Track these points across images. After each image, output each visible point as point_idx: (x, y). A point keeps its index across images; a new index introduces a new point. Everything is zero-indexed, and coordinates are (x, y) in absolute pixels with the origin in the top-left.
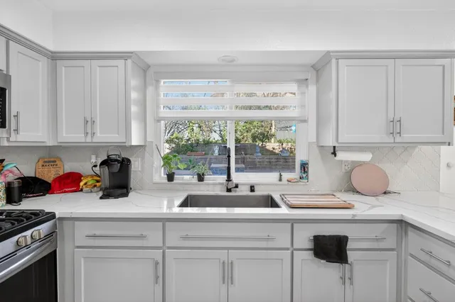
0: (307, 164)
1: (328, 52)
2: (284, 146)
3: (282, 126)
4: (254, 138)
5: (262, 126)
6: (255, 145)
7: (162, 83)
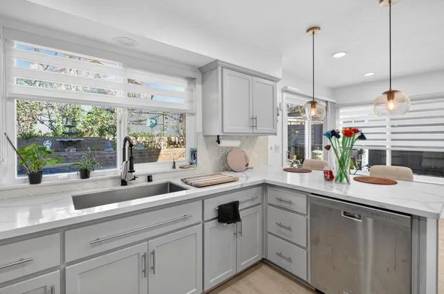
0: (196, 151)
1: (217, 61)
2: (138, 139)
3: (135, 119)
4: (101, 131)
5: (112, 119)
6: (105, 139)
7: (15, 47)
